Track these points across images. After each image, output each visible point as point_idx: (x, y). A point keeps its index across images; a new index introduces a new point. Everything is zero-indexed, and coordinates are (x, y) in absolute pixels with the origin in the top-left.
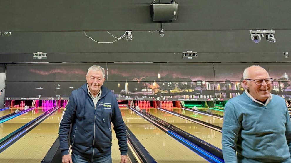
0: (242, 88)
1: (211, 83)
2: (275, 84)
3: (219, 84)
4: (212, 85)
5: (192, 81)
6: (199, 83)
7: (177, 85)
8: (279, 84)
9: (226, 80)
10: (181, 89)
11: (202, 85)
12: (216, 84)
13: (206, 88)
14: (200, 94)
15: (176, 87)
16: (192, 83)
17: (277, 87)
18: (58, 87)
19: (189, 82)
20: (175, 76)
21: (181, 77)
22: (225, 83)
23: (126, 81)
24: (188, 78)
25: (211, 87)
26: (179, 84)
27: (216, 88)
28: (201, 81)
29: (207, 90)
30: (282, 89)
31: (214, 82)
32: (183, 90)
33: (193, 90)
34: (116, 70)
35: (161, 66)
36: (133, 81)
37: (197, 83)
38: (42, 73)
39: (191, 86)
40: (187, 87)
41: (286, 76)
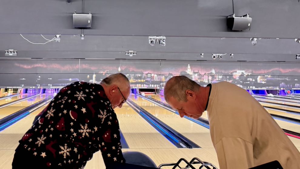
1: (158, 75)
2: (205, 77)
3: (164, 76)
4: (159, 77)
5: (143, 74)
6: (149, 75)
7: (132, 76)
8: (208, 77)
9: (169, 73)
10: (135, 80)
11: (151, 76)
12: (162, 76)
13: (154, 79)
14: (149, 83)
15: (132, 77)
16: (144, 75)
17: (206, 79)
18: (39, 78)
19: (142, 75)
20: (131, 69)
21: (135, 70)
22: (168, 76)
23: (93, 74)
24: (141, 71)
25: (158, 78)
26: (134, 76)
27: (162, 79)
28: (151, 74)
29: (155, 80)
30: (210, 81)
31: (160, 74)
32: (137, 80)
33: (145, 81)
34: (87, 65)
35: (121, 61)
36: (99, 73)
37: (147, 75)
38: (25, 67)
39: (143, 77)
40: (140, 78)
41: (213, 71)
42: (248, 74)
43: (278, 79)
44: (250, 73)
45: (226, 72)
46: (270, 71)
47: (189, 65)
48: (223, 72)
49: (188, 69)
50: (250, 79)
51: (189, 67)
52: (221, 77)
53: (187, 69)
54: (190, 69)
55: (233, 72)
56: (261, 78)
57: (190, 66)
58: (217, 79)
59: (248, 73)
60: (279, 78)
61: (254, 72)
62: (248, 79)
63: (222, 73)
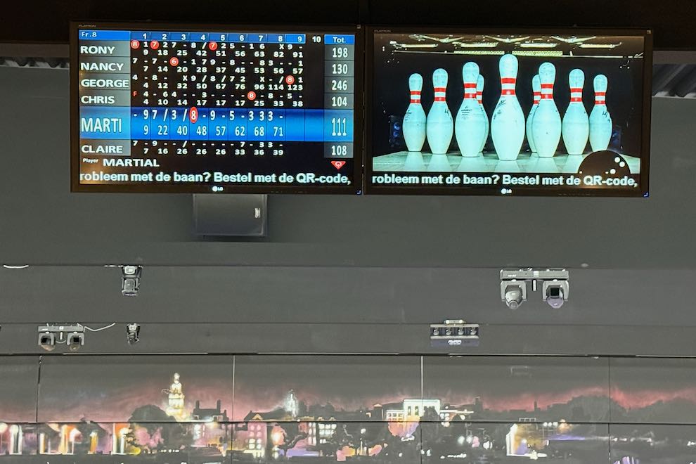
0: (136, 446)
2: (255, 432)
4: (29, 436)
13: (6, 446)
17: (259, 441)
25: (26, 443)
29: (12, 454)
30: (276, 448)
31: (34, 425)
41: (291, 405)
42: (458, 416)
43: (606, 438)
44: (466, 411)
45: (353, 408)
46: (566, 399)
47: (177, 376)
48: (338, 406)
49: (171, 396)
50: (469, 439)
51: (177, 386)
52: (328, 431)
53: (166, 397)
54: (182, 396)
55: (386, 407)
56: (524, 436)
57: (180, 380)
58: (312, 441)
59: (456, 412)
60: (609, 433)
61: (486, 406)
62: (461, 440)
63: (331, 411)
